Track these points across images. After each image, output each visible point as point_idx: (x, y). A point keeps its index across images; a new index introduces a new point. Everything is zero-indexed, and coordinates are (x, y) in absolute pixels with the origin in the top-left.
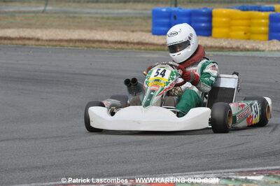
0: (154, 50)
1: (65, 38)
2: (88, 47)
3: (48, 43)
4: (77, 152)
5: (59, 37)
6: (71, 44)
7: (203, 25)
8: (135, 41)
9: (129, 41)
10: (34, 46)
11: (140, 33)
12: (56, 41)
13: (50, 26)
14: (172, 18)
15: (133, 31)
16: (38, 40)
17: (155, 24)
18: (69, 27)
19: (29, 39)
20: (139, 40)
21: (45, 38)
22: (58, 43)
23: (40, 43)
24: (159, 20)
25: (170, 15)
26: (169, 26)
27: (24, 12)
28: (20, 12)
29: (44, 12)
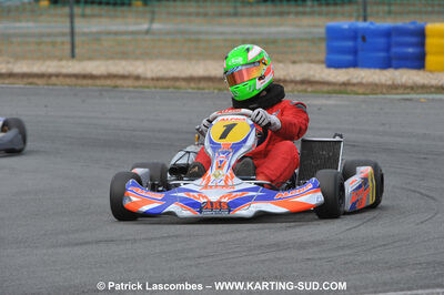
0: (328, 92)
1: (183, 75)
2: (220, 90)
3: (155, 82)
4: (201, 261)
5: (173, 74)
6: (192, 85)
7: (410, 50)
8: (298, 78)
9: (288, 78)
10: (131, 89)
11: (306, 66)
12: (166, 79)
13: (159, 56)
14: (360, 40)
15: (294, 62)
16: (138, 78)
17: (331, 50)
18: (188, 57)
19: (123, 77)
20: (305, 77)
21: (149, 75)
22: (172, 83)
23: (141, 83)
24: (337, 44)
25: (354, 34)
26: (355, 52)
27: (116, 33)
28: (109, 33)
29: (147, 32)
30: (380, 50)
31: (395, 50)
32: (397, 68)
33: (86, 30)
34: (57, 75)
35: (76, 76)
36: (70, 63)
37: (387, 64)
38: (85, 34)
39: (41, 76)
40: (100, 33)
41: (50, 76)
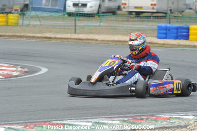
0: (158, 47)
1: (111, 40)
2: (123, 45)
3: (102, 42)
5: (107, 39)
6: (114, 43)
7: (184, 34)
10: (94, 44)
11: (150, 38)
12: (105, 41)
13: (103, 33)
14: (168, 30)
16: (96, 40)
17: (159, 33)
18: (112, 34)
19: (92, 40)
20: (150, 41)
21: (100, 40)
22: (107, 42)
23: (97, 42)
24: (160, 31)
25: (166, 28)
26: (166, 34)
27: (89, 26)
28: (87, 26)
29: (99, 26)
30: (175, 34)
31: (179, 34)
32: (180, 39)
33: (80, 25)
34: (70, 39)
35: (76, 39)
36: (74, 35)
37: (177, 38)
38: (80, 26)
39: (65, 39)
40: (84, 26)
41: (68, 39)
